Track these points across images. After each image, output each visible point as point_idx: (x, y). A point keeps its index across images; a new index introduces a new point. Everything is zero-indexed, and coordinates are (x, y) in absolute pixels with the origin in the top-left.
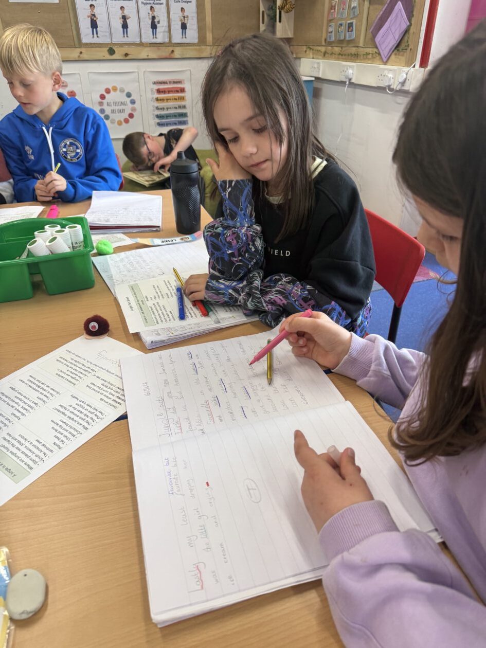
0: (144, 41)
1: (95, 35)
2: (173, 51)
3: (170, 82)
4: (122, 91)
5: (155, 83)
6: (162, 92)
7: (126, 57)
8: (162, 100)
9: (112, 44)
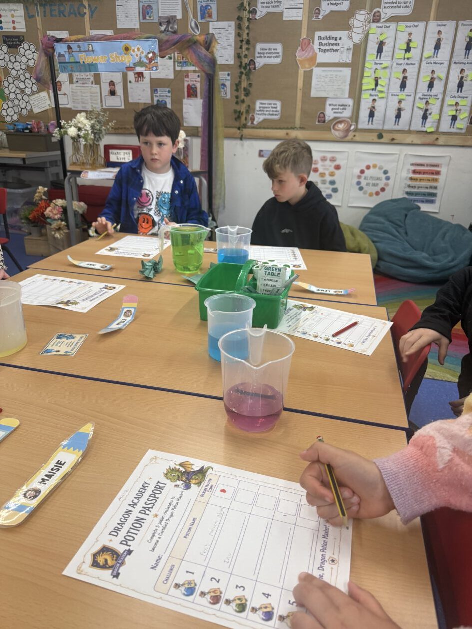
0: (411, 129)
1: (370, 123)
2: (437, 139)
3: (427, 165)
4: (380, 168)
5: (412, 165)
6: (418, 172)
7: (392, 142)
8: (416, 180)
9: (383, 130)
